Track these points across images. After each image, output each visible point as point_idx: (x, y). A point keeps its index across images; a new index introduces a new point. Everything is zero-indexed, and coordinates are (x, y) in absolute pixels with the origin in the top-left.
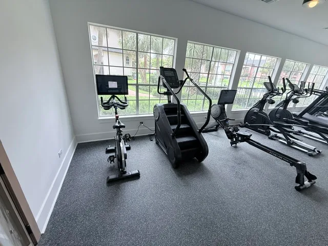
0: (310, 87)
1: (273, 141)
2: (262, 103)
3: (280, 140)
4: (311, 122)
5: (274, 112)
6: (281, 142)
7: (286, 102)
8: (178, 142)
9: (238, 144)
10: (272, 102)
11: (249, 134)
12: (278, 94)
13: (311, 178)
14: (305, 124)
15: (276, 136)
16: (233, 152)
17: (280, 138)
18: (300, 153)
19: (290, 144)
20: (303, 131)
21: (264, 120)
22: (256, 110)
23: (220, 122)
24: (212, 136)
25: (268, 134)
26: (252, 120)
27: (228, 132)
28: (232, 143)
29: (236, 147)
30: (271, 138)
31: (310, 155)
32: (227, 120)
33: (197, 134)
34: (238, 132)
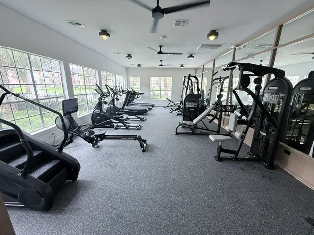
0: (121, 89)
1: (118, 130)
2: (99, 105)
3: (121, 128)
4: (130, 110)
5: (109, 110)
6: (122, 129)
7: (113, 101)
8: (36, 177)
9: (98, 144)
10: (106, 103)
11: (103, 132)
12: (107, 96)
13: (145, 141)
14: (127, 112)
15: (118, 126)
16: (98, 152)
17: (121, 126)
18: (134, 130)
19: (127, 128)
20: (129, 117)
21: (107, 118)
22: (98, 111)
23: (74, 132)
24: (72, 149)
25: (113, 127)
26: (98, 121)
27: (86, 138)
28: (93, 146)
29: (98, 147)
30: (116, 129)
31: (138, 129)
32: (80, 127)
33: (58, 154)
34: (95, 134)
